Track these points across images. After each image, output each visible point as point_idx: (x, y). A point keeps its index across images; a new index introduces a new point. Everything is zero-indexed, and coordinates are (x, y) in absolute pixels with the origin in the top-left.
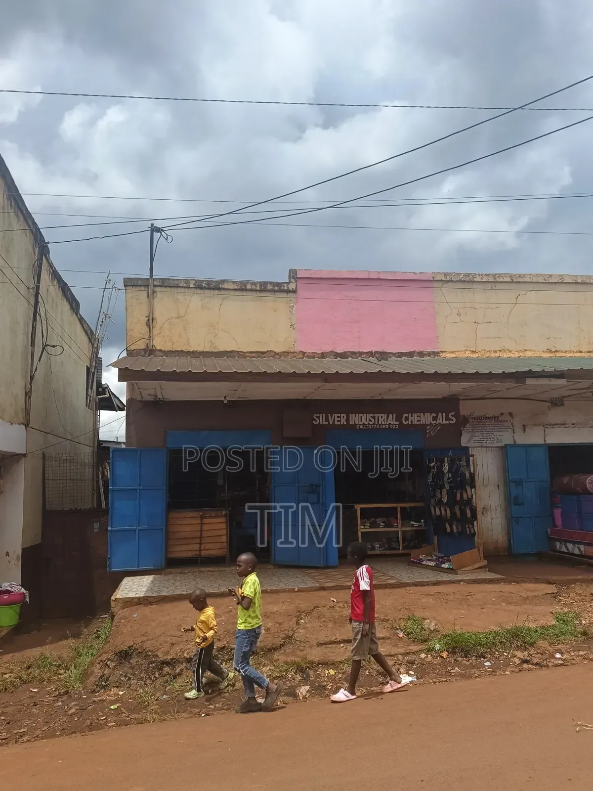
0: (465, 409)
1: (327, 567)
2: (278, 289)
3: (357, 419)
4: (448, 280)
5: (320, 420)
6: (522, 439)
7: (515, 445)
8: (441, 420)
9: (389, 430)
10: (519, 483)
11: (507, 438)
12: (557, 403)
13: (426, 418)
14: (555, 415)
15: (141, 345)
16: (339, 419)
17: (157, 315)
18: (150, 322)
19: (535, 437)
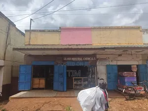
0: (98, 56)
1: (64, 91)
2: (57, 31)
3: (73, 59)
4: (95, 28)
5: (65, 59)
6: (111, 63)
7: (109, 65)
8: (92, 59)
9: (81, 61)
10: (110, 73)
11: (108, 63)
12: (120, 55)
13: (89, 59)
14: (119, 58)
15: (28, 43)
16: (69, 59)
17: (31, 37)
18: (30, 39)
19: (114, 63)
